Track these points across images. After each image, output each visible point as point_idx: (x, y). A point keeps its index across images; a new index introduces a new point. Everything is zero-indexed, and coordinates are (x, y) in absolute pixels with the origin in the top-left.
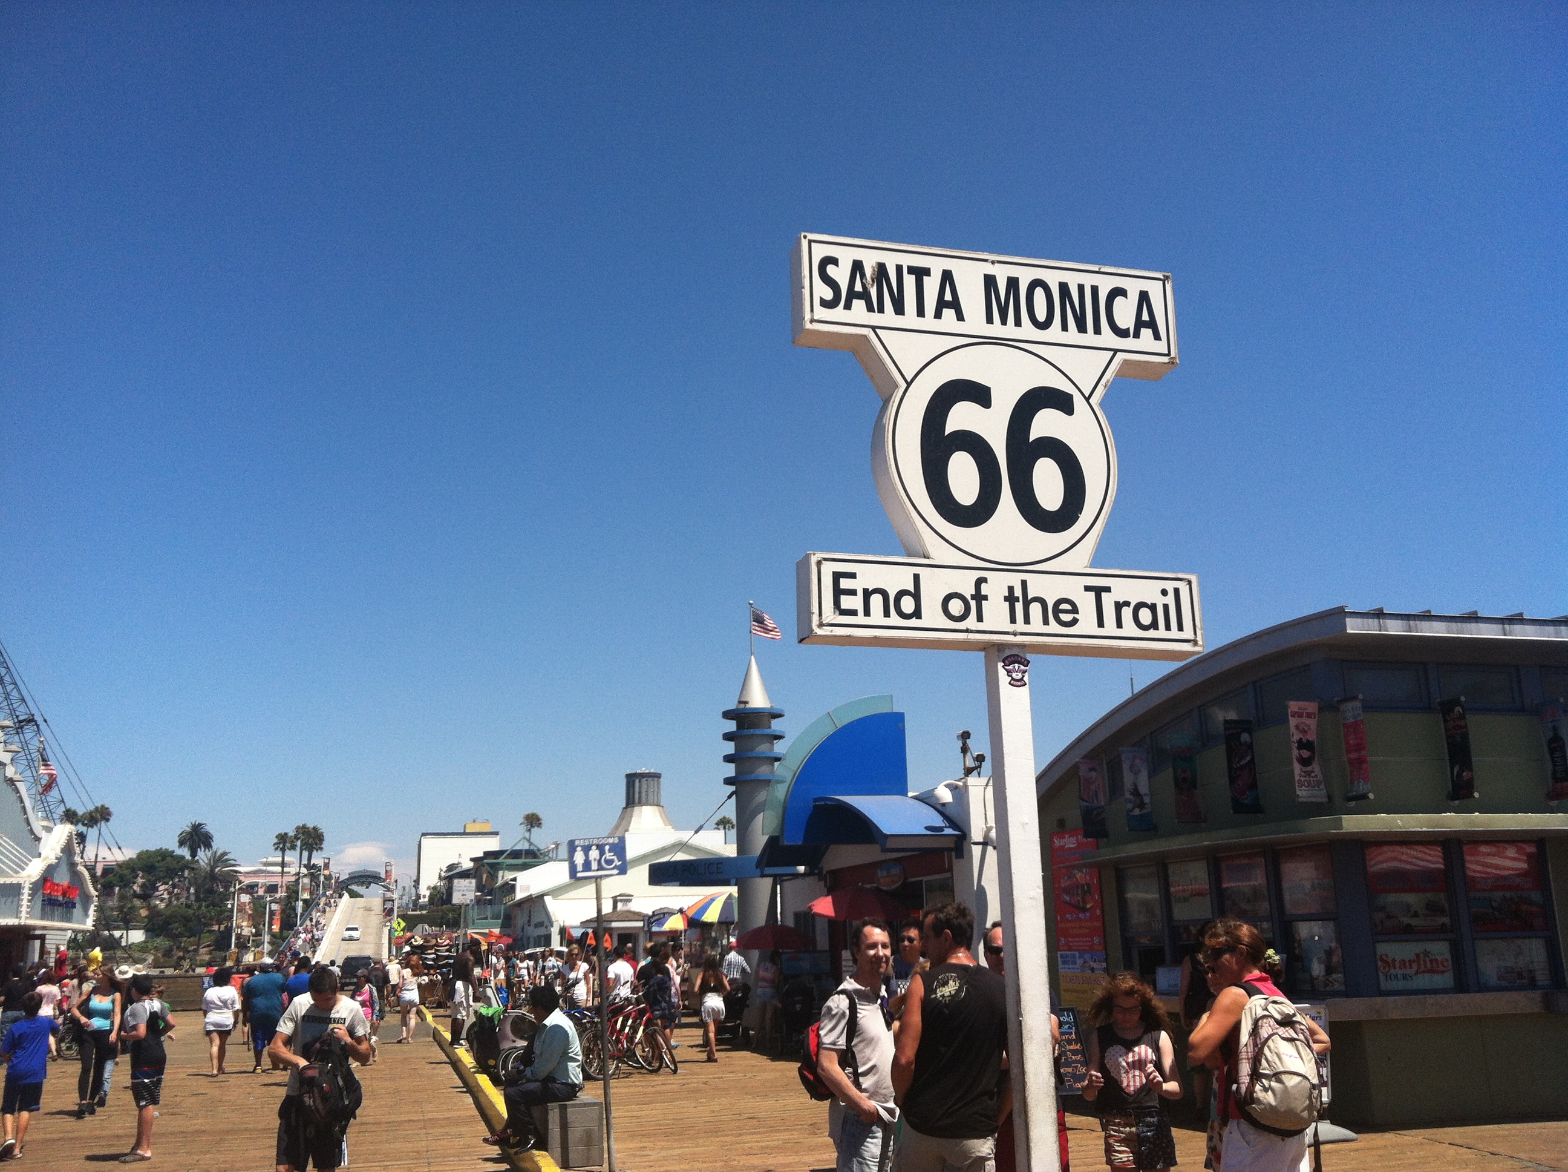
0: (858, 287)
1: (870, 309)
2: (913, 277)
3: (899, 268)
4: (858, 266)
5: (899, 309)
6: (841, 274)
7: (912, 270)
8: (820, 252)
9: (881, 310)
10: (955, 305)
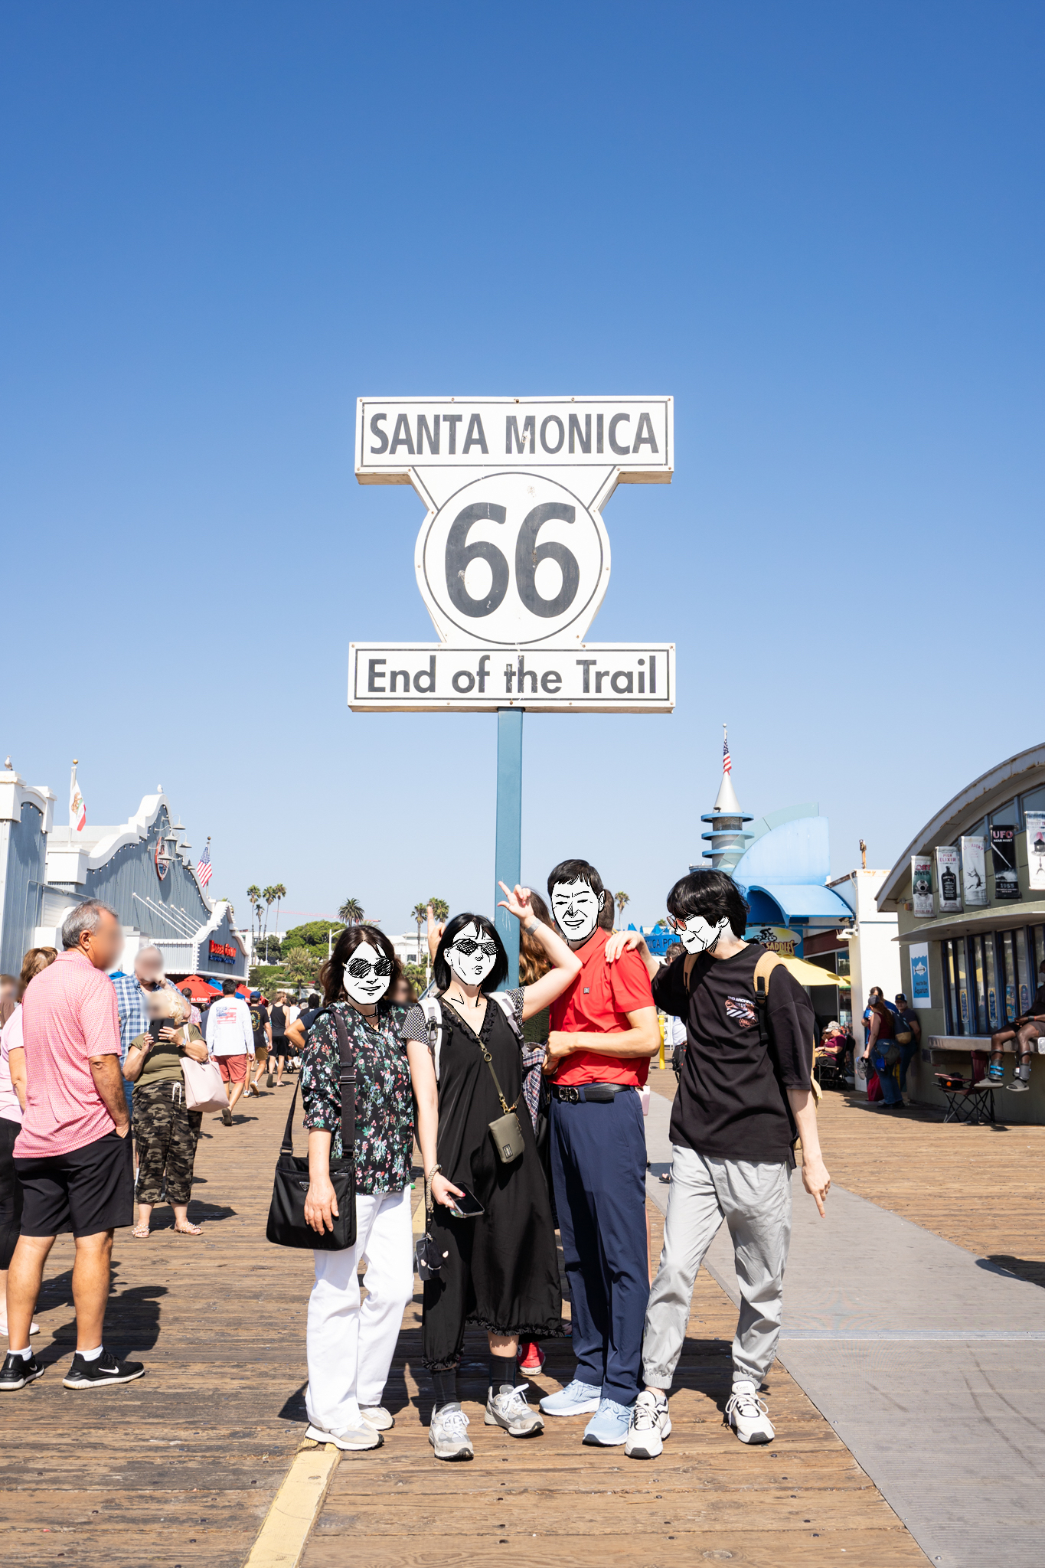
0: (402, 435)
1: (411, 451)
2: (448, 423)
3: (437, 418)
4: (403, 419)
5: (435, 449)
6: (388, 427)
7: (446, 418)
8: (371, 411)
9: (420, 451)
10: (482, 441)
